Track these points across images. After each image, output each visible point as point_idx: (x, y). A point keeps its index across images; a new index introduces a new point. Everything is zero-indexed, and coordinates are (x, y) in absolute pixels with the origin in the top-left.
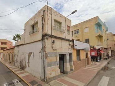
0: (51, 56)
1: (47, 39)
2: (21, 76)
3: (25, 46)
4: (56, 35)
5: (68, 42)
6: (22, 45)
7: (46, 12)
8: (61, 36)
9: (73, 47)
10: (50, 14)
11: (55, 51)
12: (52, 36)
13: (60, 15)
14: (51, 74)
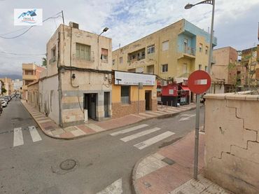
0: (69, 96)
1: (63, 73)
2: (39, 122)
3: (48, 80)
4: (79, 67)
5: (103, 74)
6: (45, 78)
7: (62, 35)
8: (88, 67)
9: (112, 82)
10: (68, 36)
11: (77, 89)
12: (71, 69)
13: (87, 34)
14: (68, 118)
